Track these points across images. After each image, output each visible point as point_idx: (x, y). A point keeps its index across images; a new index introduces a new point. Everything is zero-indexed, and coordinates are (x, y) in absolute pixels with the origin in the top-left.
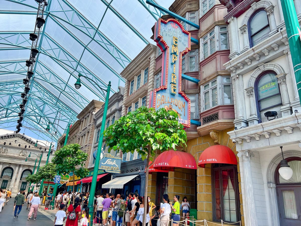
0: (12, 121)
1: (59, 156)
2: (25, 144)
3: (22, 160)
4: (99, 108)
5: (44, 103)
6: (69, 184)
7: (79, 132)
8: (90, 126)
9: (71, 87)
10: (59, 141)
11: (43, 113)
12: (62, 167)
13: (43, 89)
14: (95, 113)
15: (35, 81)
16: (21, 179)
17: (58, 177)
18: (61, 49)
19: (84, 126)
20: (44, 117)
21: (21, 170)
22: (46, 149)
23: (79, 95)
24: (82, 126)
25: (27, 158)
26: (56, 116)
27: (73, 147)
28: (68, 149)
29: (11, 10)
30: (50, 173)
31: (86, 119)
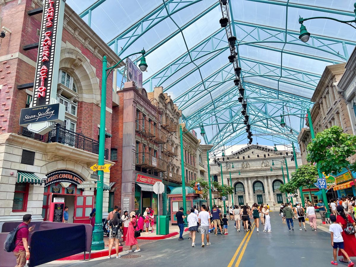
0: (241, 134)
1: (314, 150)
2: (263, 154)
3: (267, 171)
4: (340, 74)
5: (264, 102)
6: (338, 188)
7: (323, 118)
8: (336, 104)
9: (287, 69)
10: (299, 139)
11: (268, 115)
12: (326, 165)
13: (257, 87)
14: (337, 83)
15: (246, 82)
16: (274, 192)
17: (321, 180)
18: (259, 27)
19: (327, 108)
20: (270, 118)
21: (270, 182)
22: (287, 153)
23: (301, 73)
24: (323, 109)
25: (271, 167)
26: (283, 112)
27: (331, 133)
28: (325, 136)
29: (194, 17)
30: (307, 178)
31: (325, 97)
